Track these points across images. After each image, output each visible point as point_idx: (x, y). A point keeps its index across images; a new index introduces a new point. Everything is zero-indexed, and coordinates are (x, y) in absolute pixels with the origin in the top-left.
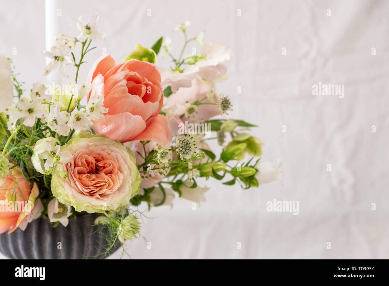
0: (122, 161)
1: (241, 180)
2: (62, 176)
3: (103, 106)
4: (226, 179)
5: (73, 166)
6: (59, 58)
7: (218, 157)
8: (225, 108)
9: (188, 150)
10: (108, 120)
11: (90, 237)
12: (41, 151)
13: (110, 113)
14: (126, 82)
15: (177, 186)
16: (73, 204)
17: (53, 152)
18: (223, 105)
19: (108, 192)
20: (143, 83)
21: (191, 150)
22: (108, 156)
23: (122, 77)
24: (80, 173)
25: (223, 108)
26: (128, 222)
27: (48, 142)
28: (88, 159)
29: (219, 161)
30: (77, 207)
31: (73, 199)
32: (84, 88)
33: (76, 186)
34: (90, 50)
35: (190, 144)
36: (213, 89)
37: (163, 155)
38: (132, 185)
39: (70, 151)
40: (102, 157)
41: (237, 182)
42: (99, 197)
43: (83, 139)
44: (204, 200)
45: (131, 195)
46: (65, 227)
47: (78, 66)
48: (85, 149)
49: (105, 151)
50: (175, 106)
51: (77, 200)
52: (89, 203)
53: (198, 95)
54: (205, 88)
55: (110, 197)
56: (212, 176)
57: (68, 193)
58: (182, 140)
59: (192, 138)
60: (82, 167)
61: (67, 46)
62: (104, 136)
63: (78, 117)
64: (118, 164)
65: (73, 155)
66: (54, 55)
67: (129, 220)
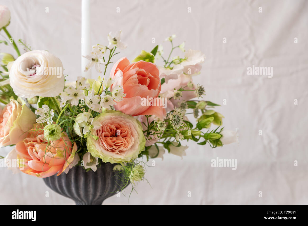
0: (133, 129)
1: (211, 141)
2: (95, 139)
3: (123, 92)
4: (200, 141)
5: (101, 132)
6: (95, 60)
7: (195, 126)
8: (201, 94)
9: (178, 122)
10: (125, 101)
11: (110, 178)
12: (80, 122)
13: (127, 97)
14: (137, 76)
15: (167, 145)
16: (101, 157)
17: (88, 122)
18: (199, 92)
19: (124, 149)
20: (148, 76)
21: (180, 122)
22: (124, 125)
23: (135, 73)
24: (106, 136)
25: (199, 93)
26: (137, 170)
27: (85, 115)
28: (111, 127)
29: (196, 129)
30: (103, 159)
31: (101, 154)
32: (111, 80)
33: (103, 145)
34: (115, 54)
35: (179, 118)
36: (191, 81)
37: (161, 125)
38: (140, 145)
39: (99, 122)
40: (120, 126)
41: (207, 143)
42: (119, 153)
43: (108, 114)
44: (185, 155)
45: (139, 151)
46: (95, 172)
47: (106, 65)
48: (109, 120)
49: (122, 122)
50: (167, 91)
51: (104, 154)
52: (112, 156)
53: (181, 84)
54: (186, 80)
55: (126, 153)
56: (191, 139)
57: (98, 150)
58: (174, 115)
59: (181, 114)
60: (107, 133)
61: (101, 52)
62: (121, 112)
63: (107, 99)
64: (131, 130)
65: (101, 124)
66: (92, 58)
67: (138, 168)
